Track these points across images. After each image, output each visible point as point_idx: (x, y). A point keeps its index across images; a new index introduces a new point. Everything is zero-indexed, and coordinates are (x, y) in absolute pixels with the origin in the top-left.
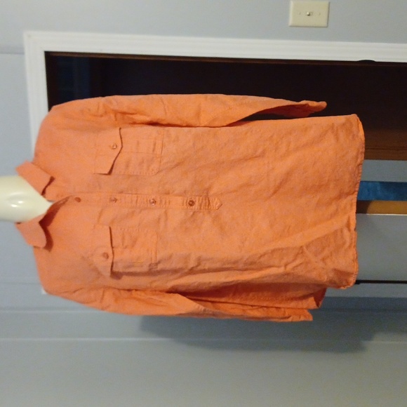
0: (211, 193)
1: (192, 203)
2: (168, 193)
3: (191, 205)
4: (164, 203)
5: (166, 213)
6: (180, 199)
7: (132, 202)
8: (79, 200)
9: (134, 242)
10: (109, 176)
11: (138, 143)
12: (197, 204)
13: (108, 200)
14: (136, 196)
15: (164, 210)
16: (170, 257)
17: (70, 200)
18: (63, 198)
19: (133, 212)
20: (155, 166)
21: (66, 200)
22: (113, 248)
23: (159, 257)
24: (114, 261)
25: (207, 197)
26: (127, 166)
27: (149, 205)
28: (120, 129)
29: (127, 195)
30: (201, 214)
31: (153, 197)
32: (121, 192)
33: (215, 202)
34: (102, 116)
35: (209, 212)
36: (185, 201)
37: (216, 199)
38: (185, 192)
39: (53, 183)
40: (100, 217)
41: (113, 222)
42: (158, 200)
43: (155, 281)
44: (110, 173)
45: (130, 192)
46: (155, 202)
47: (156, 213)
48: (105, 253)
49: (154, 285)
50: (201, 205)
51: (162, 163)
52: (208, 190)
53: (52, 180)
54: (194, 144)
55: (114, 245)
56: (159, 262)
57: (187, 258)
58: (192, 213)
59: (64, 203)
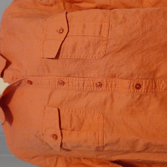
0: (158, 75)
1: (138, 86)
2: (114, 76)
3: (138, 88)
4: (110, 86)
5: (112, 96)
6: (126, 83)
7: (79, 85)
8: (31, 83)
9: (81, 124)
10: (56, 60)
11: (84, 26)
12: (143, 87)
13: (57, 83)
14: (83, 79)
15: (110, 93)
16: (118, 141)
17: (23, 82)
18: (18, 80)
19: (80, 95)
20: (101, 49)
21: (20, 82)
22: (61, 129)
23: (106, 141)
24: (63, 141)
25: (154, 79)
26: (74, 50)
27: (95, 88)
28: (67, 13)
29: (74, 79)
30: (148, 97)
31: (100, 80)
32: (69, 76)
33: (162, 85)
34: (52, 5)
35: (156, 95)
36: (132, 84)
37: (163, 82)
38: (132, 75)
39: (10, 67)
40: (49, 98)
41: (61, 103)
42: (104, 83)
43: (101, 155)
44: (57, 57)
45: (77, 75)
46: (101, 85)
47: (102, 95)
48: (54, 135)
49: (100, 157)
50: (147, 88)
51: (108, 47)
52: (155, 72)
53: (8, 64)
54: (142, 25)
55: (62, 127)
56: (106, 145)
57: (135, 143)
58: (138, 96)
59: (18, 85)
